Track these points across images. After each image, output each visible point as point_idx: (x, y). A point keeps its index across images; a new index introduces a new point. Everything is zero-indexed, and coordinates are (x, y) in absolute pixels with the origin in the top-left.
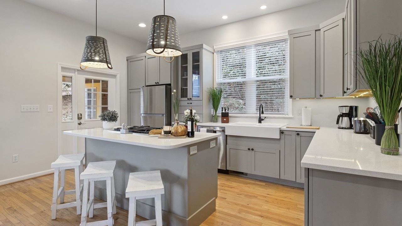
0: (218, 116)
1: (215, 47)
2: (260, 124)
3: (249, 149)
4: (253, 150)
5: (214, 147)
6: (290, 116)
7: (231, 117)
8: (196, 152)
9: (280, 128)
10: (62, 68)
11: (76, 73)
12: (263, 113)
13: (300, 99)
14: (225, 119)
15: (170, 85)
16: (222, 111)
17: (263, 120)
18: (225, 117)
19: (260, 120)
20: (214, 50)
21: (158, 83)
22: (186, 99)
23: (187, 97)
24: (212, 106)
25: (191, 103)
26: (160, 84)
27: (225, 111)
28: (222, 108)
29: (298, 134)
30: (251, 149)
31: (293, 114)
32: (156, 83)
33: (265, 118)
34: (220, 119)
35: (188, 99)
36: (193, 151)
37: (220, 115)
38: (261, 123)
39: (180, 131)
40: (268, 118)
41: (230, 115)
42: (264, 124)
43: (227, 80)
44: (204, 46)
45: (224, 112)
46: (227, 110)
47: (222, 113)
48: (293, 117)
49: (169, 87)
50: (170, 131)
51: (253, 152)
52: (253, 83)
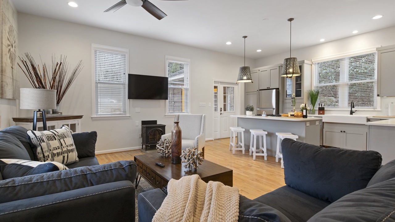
0: (315, 110)
1: (313, 60)
2: (351, 115)
3: (341, 131)
4: (344, 132)
5: (318, 125)
6: (379, 109)
7: (326, 110)
8: (309, 125)
9: (367, 117)
10: (214, 82)
11: (220, 84)
12: (354, 107)
13: (387, 97)
14: (321, 112)
15: (278, 89)
16: (319, 106)
17: (354, 112)
18: (322, 110)
19: (352, 113)
20: (312, 62)
21: (269, 88)
24: (310, 103)
26: (271, 88)
27: (322, 106)
28: (319, 104)
30: (343, 131)
31: (381, 108)
32: (267, 88)
33: (356, 111)
34: (317, 112)
35: (292, 98)
36: (308, 124)
37: (318, 109)
39: (299, 115)
40: (358, 111)
41: (325, 109)
42: (354, 115)
43: (323, 84)
44: (306, 61)
45: (320, 107)
46: (323, 106)
47: (319, 108)
48: (381, 110)
49: (278, 90)
50: (294, 115)
51: (345, 134)
52: (346, 86)
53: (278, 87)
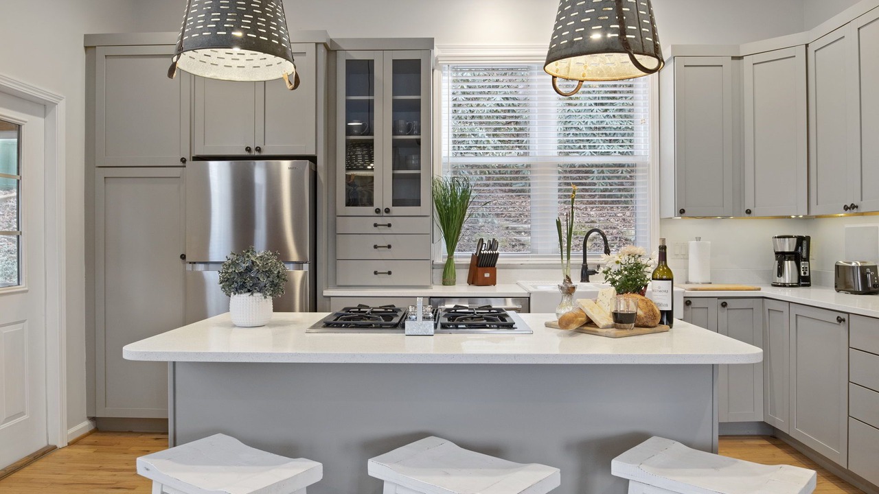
2: (585, 284)
14: (486, 275)
17: (593, 273)
18: (487, 266)
19: (586, 274)
21: (258, 149)
22: (370, 210)
23: (371, 204)
25: (389, 225)
26: (264, 153)
29: (724, 305)
32: (248, 149)
33: (598, 266)
35: (378, 211)
38: (588, 281)
52: (551, 172)
53: (312, 153)
